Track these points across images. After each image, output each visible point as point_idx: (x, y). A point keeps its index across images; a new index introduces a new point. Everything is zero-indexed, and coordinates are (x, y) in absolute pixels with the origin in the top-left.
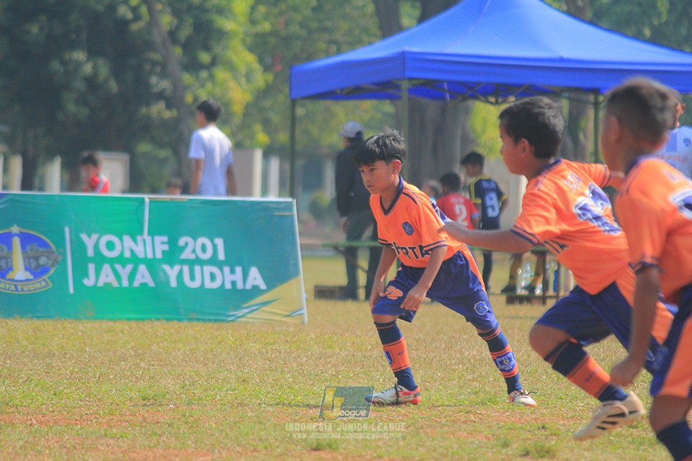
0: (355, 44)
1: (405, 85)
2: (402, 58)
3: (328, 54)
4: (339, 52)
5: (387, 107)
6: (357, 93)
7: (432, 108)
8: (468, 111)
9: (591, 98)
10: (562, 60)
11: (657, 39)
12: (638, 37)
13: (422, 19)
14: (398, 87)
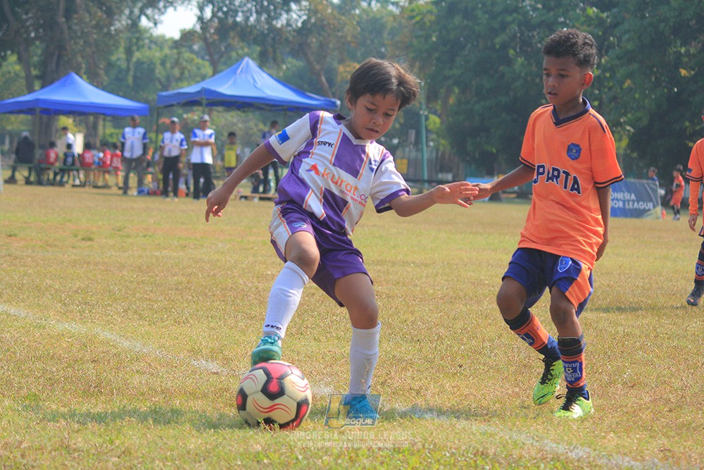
0: (19, 95)
1: (38, 110)
2: (38, 100)
3: (9, 98)
4: (13, 97)
5: (29, 117)
6: (20, 112)
7: (45, 117)
8: (58, 120)
9: (102, 117)
10: (93, 103)
11: (124, 97)
12: (118, 95)
13: (43, 87)
14: (35, 110)
